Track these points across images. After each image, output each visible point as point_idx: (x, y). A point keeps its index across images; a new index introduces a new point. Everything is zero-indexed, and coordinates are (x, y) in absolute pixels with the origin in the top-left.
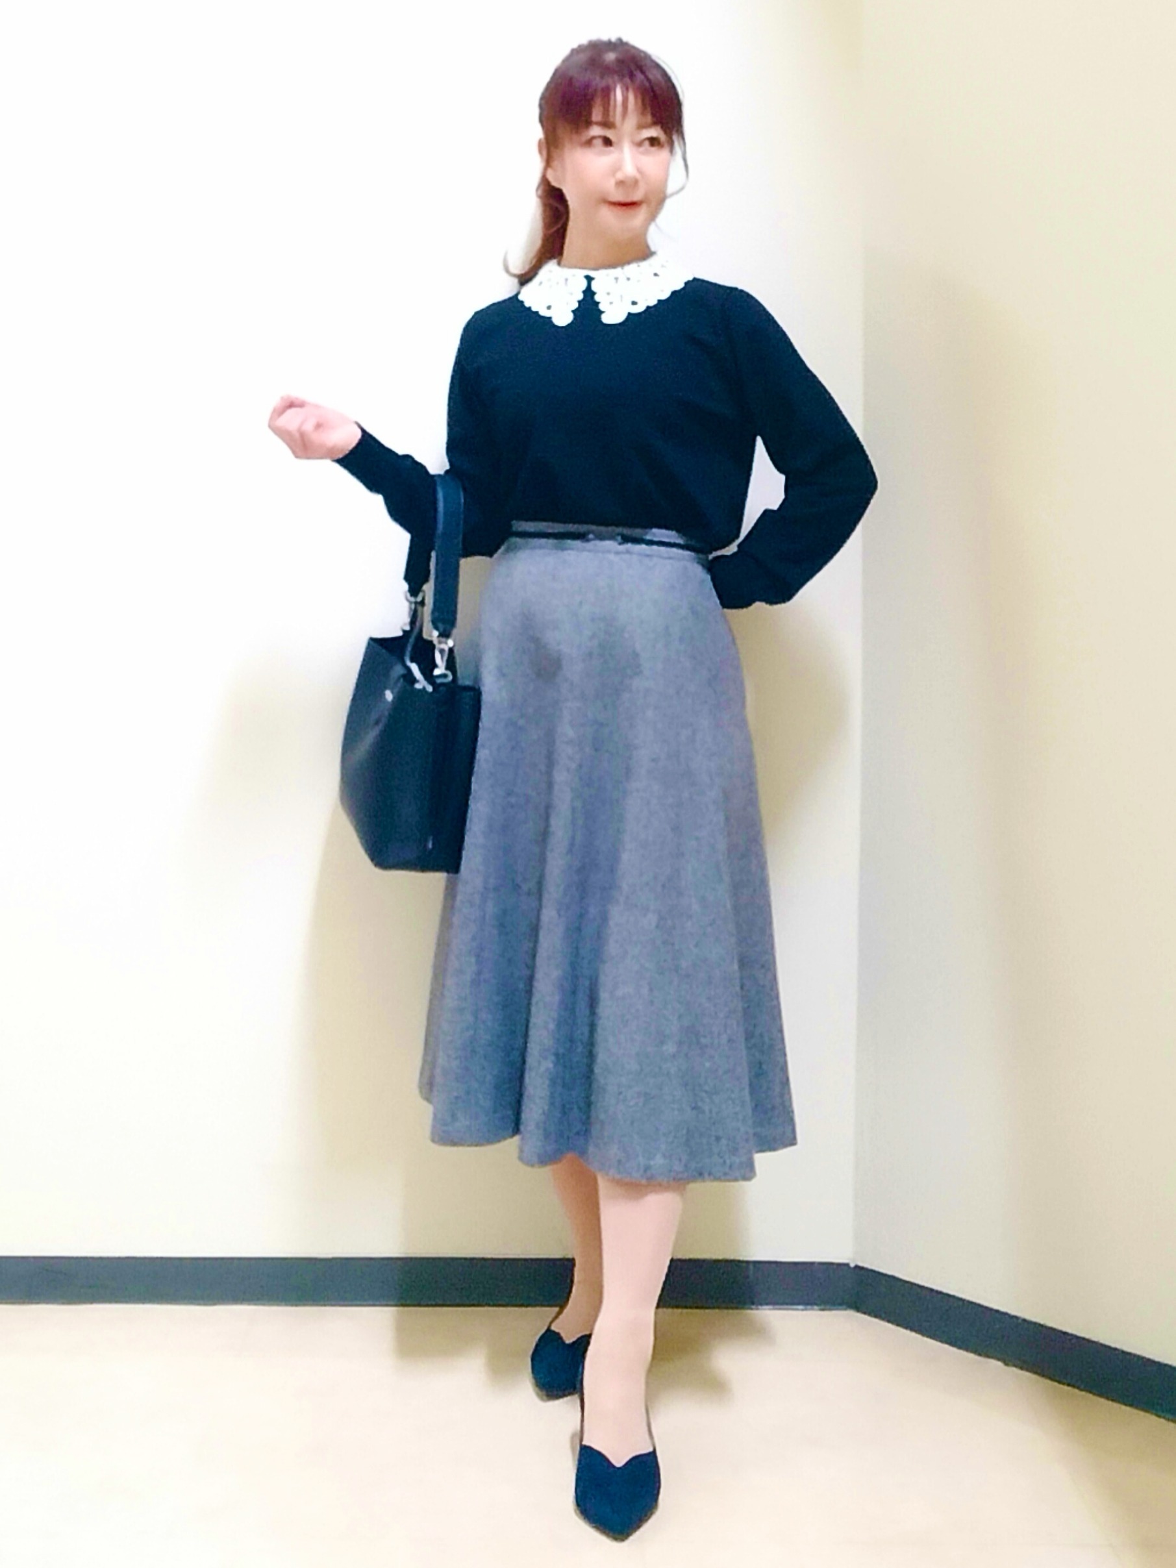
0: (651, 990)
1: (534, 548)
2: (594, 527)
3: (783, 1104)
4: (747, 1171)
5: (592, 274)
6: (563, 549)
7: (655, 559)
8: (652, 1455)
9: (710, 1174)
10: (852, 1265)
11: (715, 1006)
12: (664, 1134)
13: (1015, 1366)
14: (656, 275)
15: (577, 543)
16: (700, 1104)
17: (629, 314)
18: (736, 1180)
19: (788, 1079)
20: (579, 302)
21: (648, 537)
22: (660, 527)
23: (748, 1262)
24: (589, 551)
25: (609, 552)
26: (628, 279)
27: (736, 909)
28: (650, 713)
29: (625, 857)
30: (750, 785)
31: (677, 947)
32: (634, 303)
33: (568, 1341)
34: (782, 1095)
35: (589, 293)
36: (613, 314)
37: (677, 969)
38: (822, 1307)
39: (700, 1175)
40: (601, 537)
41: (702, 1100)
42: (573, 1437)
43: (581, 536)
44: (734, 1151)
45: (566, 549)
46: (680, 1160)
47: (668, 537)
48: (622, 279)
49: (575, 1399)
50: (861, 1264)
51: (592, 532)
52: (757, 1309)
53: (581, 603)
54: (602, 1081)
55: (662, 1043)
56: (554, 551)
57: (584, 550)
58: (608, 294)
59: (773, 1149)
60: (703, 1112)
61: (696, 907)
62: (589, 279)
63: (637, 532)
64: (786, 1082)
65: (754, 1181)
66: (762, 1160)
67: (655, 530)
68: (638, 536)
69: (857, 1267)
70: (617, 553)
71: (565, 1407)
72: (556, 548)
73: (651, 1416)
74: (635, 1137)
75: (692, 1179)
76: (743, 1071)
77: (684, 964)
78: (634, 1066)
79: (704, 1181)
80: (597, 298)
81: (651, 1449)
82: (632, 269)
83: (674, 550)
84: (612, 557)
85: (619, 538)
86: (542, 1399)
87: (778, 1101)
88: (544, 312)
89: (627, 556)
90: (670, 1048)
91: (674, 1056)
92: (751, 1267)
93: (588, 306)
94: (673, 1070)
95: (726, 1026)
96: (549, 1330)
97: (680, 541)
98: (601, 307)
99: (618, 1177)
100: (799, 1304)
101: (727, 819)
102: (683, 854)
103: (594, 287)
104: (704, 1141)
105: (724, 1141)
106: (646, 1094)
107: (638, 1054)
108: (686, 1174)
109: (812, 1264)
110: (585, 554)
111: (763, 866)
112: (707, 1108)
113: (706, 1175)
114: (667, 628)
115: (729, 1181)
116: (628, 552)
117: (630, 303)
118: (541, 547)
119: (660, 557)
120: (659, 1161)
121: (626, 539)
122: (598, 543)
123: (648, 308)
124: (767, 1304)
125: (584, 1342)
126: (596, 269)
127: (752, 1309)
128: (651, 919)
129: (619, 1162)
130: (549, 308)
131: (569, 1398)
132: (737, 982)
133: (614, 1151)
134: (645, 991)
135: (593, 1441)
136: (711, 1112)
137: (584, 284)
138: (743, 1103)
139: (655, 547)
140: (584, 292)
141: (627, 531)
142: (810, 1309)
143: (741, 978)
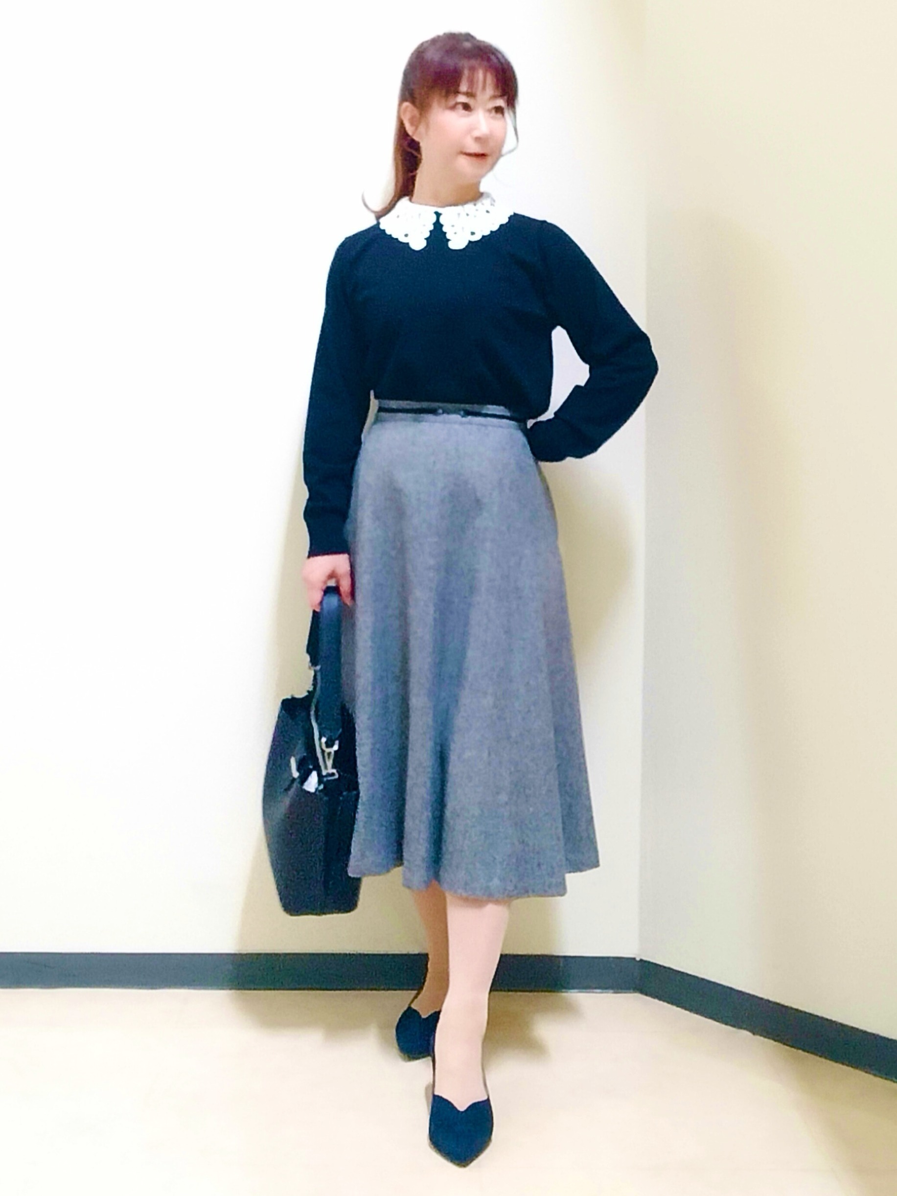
0: (489, 754)
1: (396, 421)
2: (441, 405)
3: (588, 837)
4: (561, 889)
5: (440, 210)
6: (419, 422)
7: (490, 428)
8: (487, 1102)
9: (533, 891)
10: (638, 959)
11: (537, 765)
12: (500, 863)
13: (761, 1035)
14: (488, 212)
15: (430, 417)
16: (526, 839)
17: (470, 242)
18: (553, 896)
19: (592, 818)
20: (431, 232)
21: (484, 411)
22: (493, 404)
23: (558, 957)
24: (440, 422)
25: (455, 423)
26: (468, 215)
27: (552, 692)
28: (488, 545)
29: (470, 653)
30: (562, 597)
31: (508, 721)
32: (473, 233)
33: (424, 1016)
34: (587, 829)
35: (438, 225)
36: (457, 242)
37: (509, 737)
38: (616, 991)
39: (526, 892)
40: (447, 412)
41: (527, 836)
42: (427, 1089)
43: (433, 412)
44: (552, 875)
45: (422, 421)
46: (511, 881)
47: (499, 411)
48: (463, 215)
49: (429, 1059)
50: (645, 958)
51: (440, 408)
52: (567, 992)
53: (434, 462)
54: (452, 822)
55: (498, 793)
56: (412, 423)
57: (435, 422)
58: (453, 226)
59: (581, 871)
60: (528, 845)
61: (522, 690)
62: (438, 215)
63: (476, 408)
64: (590, 820)
65: (567, 895)
66: (572, 879)
67: (490, 407)
68: (477, 410)
69: (641, 960)
70: (462, 424)
71: (421, 1066)
72: (415, 420)
73: (486, 1073)
74: (478, 865)
75: (518, 896)
76: (558, 813)
77: (513, 734)
78: (477, 812)
79: (529, 896)
80: (444, 229)
81: (485, 1098)
82: (469, 207)
83: (505, 421)
84: (457, 426)
85: (462, 413)
86: (404, 1060)
87: (585, 835)
88: (402, 239)
89: (469, 426)
90: (503, 798)
91: (506, 803)
92: (562, 960)
93: (438, 235)
94: (506, 814)
95: (545, 780)
96: (409, 1008)
97: (508, 414)
98: (448, 236)
99: (464, 895)
100: (596, 988)
101: (545, 623)
102: (512, 650)
103: (442, 221)
104: (529, 866)
105: (543, 867)
106: (485, 833)
107: (480, 803)
108: (515, 892)
109: (608, 958)
110: (437, 425)
111: (571, 658)
112: (531, 843)
113: (530, 892)
114: (501, 479)
115: (549, 896)
116: (470, 423)
117: (470, 234)
118: (402, 420)
119: (494, 426)
120: (496, 882)
121: (468, 413)
122: (445, 415)
123: (483, 237)
124: (573, 988)
125: (435, 1017)
126: (443, 206)
127: (562, 992)
128: (488, 701)
129: (466, 884)
130: (406, 235)
131: (424, 1060)
132: (553, 746)
133: (462, 875)
134: (485, 755)
135: (442, 1092)
136: (534, 845)
137: (434, 219)
138: (558, 839)
139: (489, 419)
140: (434, 224)
141: (468, 407)
142: (606, 993)
143: (556, 742)
